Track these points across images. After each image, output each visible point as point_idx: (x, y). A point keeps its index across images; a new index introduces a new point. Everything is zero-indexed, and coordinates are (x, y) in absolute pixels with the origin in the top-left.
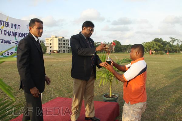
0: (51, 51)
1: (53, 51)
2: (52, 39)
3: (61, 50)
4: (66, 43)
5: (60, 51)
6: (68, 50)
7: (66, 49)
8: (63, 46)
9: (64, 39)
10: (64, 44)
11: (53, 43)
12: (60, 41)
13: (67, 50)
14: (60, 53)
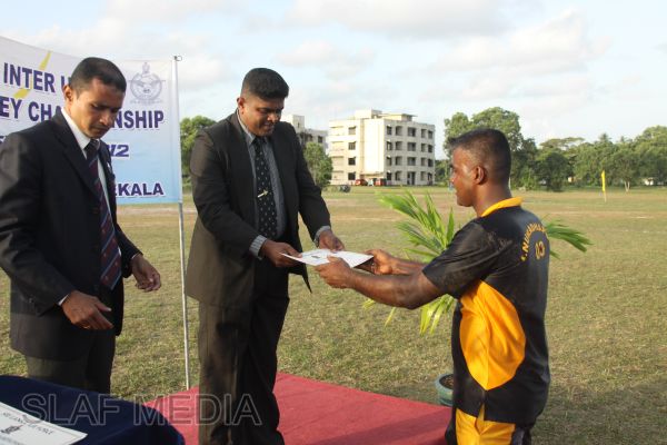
0: (352, 176)
1: (362, 176)
2: (358, 123)
3: (397, 173)
4: (418, 140)
5: (393, 177)
6: (430, 175)
7: (418, 168)
8: (405, 153)
9: (410, 125)
10: (412, 146)
11: (363, 142)
12: (394, 131)
13: (422, 173)
14: (391, 185)
